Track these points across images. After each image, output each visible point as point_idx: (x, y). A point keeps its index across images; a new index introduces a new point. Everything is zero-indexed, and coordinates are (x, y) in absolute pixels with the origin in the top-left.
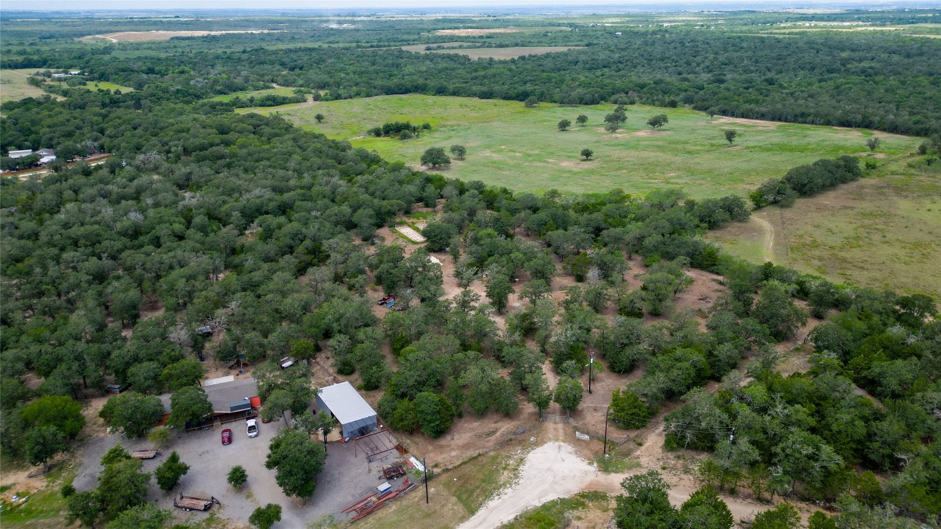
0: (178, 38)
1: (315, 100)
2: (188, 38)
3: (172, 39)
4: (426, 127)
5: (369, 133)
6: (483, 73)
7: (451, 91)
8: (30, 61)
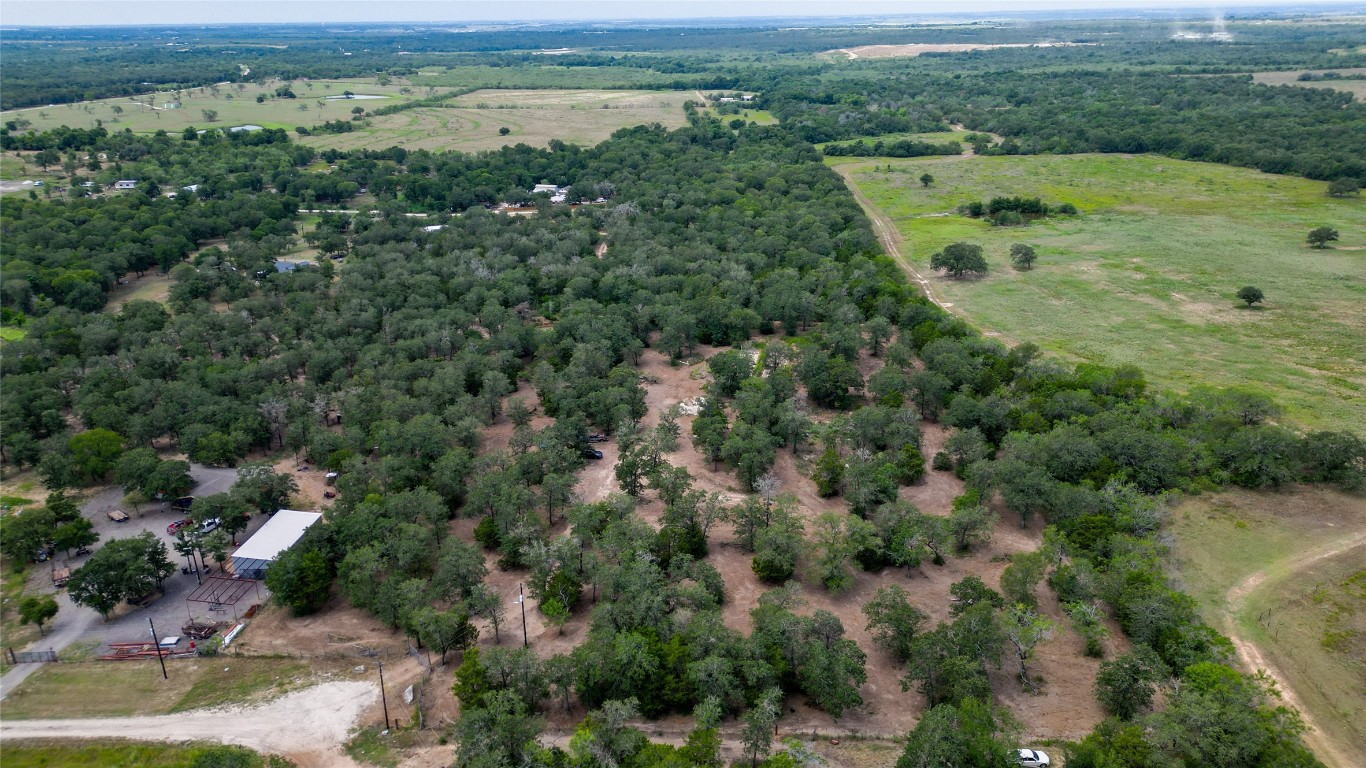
0: (928, 55)
1: (976, 153)
2: (941, 55)
3: (921, 55)
4: (1068, 211)
5: (961, 211)
6: (1340, 126)
7: (1215, 154)
8: (721, 80)
